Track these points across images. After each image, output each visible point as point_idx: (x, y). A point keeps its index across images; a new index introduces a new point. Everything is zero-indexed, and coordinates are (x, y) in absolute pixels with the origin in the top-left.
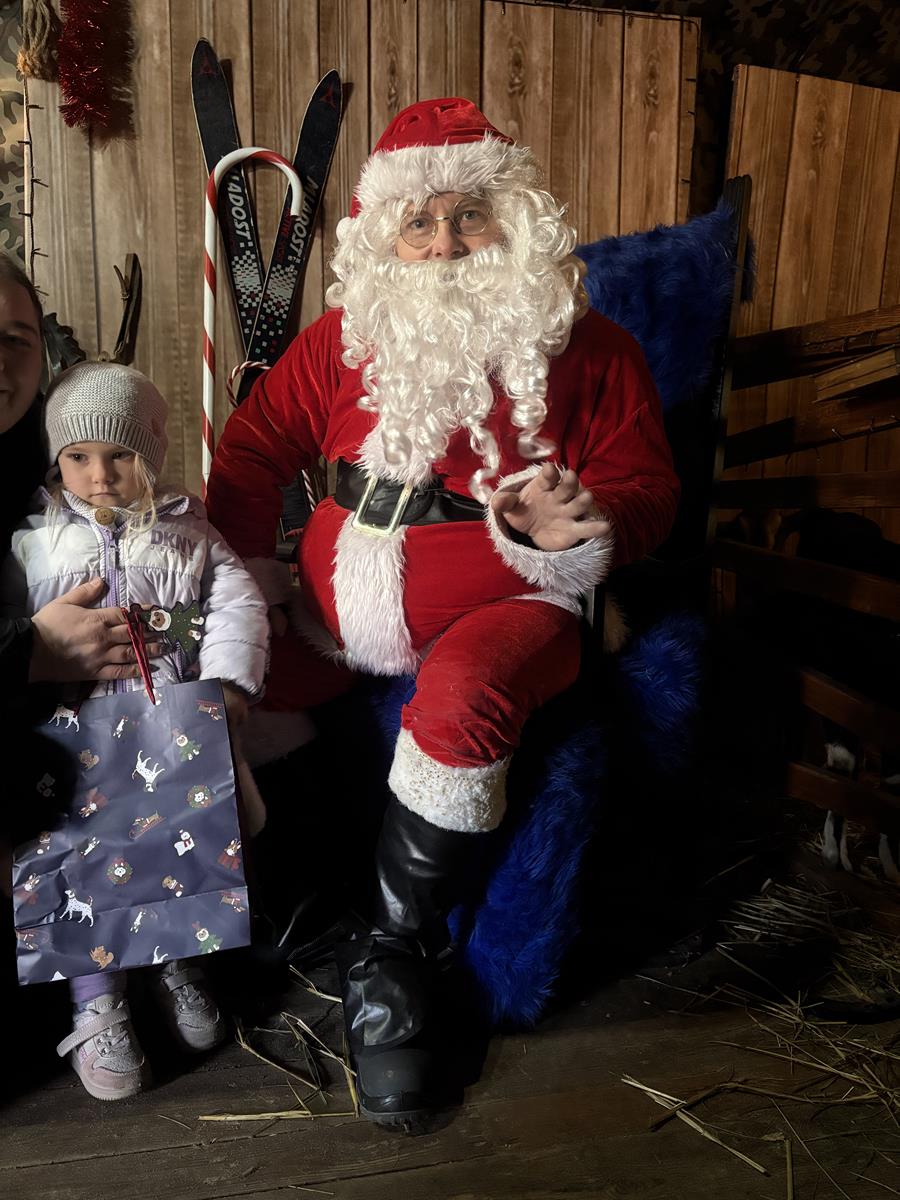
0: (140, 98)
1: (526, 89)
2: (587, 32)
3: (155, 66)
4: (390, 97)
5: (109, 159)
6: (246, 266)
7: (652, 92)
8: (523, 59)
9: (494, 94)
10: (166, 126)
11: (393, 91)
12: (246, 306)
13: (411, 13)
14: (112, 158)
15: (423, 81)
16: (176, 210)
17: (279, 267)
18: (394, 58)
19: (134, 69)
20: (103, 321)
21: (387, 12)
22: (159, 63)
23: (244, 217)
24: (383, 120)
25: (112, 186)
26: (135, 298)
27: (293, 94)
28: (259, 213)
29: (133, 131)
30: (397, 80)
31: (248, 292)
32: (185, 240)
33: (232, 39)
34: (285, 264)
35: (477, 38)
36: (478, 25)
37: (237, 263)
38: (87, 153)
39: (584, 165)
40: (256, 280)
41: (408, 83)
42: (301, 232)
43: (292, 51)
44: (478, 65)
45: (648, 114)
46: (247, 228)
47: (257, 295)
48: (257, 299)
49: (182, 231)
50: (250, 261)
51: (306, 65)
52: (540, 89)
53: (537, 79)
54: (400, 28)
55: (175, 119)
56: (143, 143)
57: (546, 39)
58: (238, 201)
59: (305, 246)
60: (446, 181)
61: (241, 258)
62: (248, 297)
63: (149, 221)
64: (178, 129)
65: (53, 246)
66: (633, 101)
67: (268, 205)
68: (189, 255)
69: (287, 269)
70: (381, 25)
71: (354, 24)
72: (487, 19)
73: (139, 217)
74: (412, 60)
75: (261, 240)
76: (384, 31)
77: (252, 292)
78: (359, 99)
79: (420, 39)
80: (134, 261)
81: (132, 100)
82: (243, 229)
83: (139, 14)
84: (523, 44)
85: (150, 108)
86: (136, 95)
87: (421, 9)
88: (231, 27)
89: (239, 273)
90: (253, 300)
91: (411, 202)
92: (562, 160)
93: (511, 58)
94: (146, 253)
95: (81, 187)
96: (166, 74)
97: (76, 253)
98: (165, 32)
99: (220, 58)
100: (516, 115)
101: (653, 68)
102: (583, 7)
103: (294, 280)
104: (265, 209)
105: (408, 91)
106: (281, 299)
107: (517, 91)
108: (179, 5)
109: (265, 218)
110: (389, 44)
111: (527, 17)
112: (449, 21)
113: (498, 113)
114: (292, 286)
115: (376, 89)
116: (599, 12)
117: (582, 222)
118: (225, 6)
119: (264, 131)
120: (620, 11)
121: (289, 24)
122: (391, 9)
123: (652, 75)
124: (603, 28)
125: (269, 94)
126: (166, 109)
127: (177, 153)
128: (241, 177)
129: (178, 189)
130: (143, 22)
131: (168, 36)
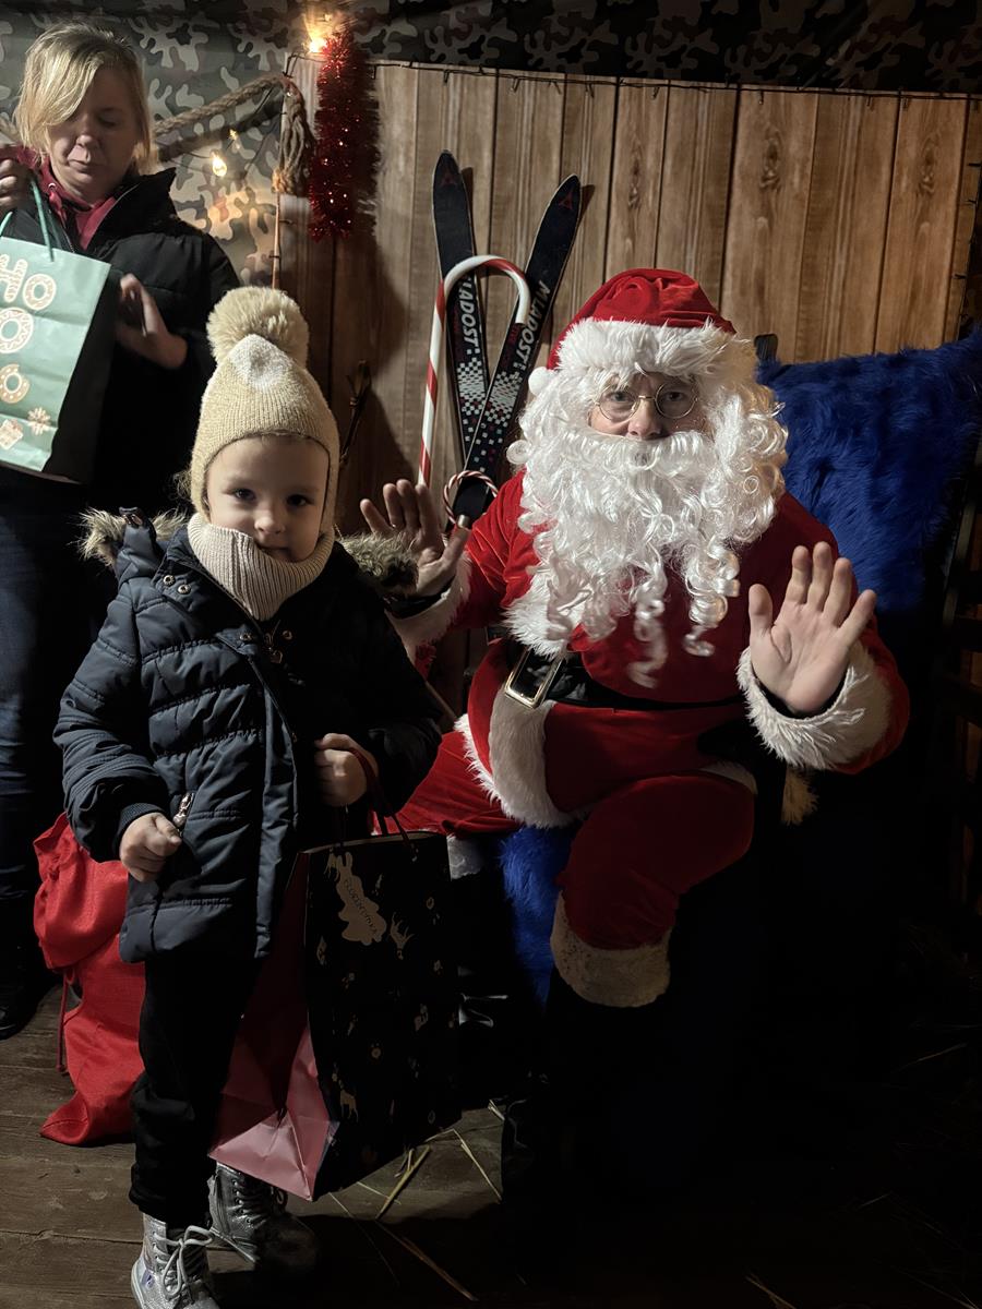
0: (383, 211)
1: (782, 180)
2: (855, 117)
3: (398, 178)
4: (631, 198)
5: (351, 272)
6: (472, 373)
7: (927, 180)
8: (779, 151)
9: (744, 189)
10: (404, 237)
11: (635, 192)
12: (469, 413)
13: (660, 110)
14: (354, 270)
15: (667, 181)
18: (639, 158)
19: (380, 181)
21: (634, 111)
22: (403, 174)
23: (474, 323)
24: (622, 223)
27: (532, 197)
28: (488, 319)
30: (639, 178)
31: (471, 400)
32: (413, 347)
33: (475, 149)
34: (511, 371)
35: (731, 130)
36: (733, 117)
37: (463, 370)
38: (331, 266)
39: (840, 261)
40: (481, 387)
41: (652, 183)
42: (529, 337)
43: (534, 156)
44: (728, 160)
45: (920, 204)
46: (476, 335)
47: (480, 403)
48: (480, 407)
49: (413, 339)
50: (475, 368)
51: (547, 169)
52: (796, 181)
53: (793, 171)
54: (647, 126)
55: (413, 230)
57: (807, 128)
58: (469, 308)
59: (531, 352)
60: (658, 362)
61: (467, 365)
62: (472, 404)
63: (381, 327)
64: (416, 240)
66: (903, 190)
67: (499, 311)
69: (512, 376)
70: (628, 123)
71: (599, 126)
72: (742, 110)
73: (372, 325)
74: (657, 159)
75: (489, 347)
76: (630, 129)
77: (475, 400)
78: (599, 201)
79: (669, 136)
80: (366, 370)
81: (375, 213)
82: (472, 336)
83: (387, 126)
84: (781, 135)
86: (380, 206)
87: (671, 104)
88: (475, 135)
89: (464, 380)
90: (476, 408)
92: (815, 257)
93: (766, 150)
96: (408, 184)
98: (410, 143)
99: (461, 168)
100: (768, 211)
101: (931, 152)
102: (853, 91)
103: (517, 387)
104: (495, 316)
105: (651, 191)
106: (502, 407)
107: (771, 185)
108: (426, 114)
109: (495, 325)
110: (634, 143)
111: (788, 106)
112: (700, 115)
113: (747, 209)
114: (516, 393)
115: (617, 190)
116: (870, 96)
117: (833, 325)
118: (471, 113)
119: (501, 234)
120: (895, 93)
121: (533, 129)
122: (640, 106)
123: (929, 161)
124: (874, 112)
125: (508, 200)
126: (407, 220)
127: (414, 262)
128: (473, 285)
129: (412, 297)
130: (391, 134)
131: (414, 147)
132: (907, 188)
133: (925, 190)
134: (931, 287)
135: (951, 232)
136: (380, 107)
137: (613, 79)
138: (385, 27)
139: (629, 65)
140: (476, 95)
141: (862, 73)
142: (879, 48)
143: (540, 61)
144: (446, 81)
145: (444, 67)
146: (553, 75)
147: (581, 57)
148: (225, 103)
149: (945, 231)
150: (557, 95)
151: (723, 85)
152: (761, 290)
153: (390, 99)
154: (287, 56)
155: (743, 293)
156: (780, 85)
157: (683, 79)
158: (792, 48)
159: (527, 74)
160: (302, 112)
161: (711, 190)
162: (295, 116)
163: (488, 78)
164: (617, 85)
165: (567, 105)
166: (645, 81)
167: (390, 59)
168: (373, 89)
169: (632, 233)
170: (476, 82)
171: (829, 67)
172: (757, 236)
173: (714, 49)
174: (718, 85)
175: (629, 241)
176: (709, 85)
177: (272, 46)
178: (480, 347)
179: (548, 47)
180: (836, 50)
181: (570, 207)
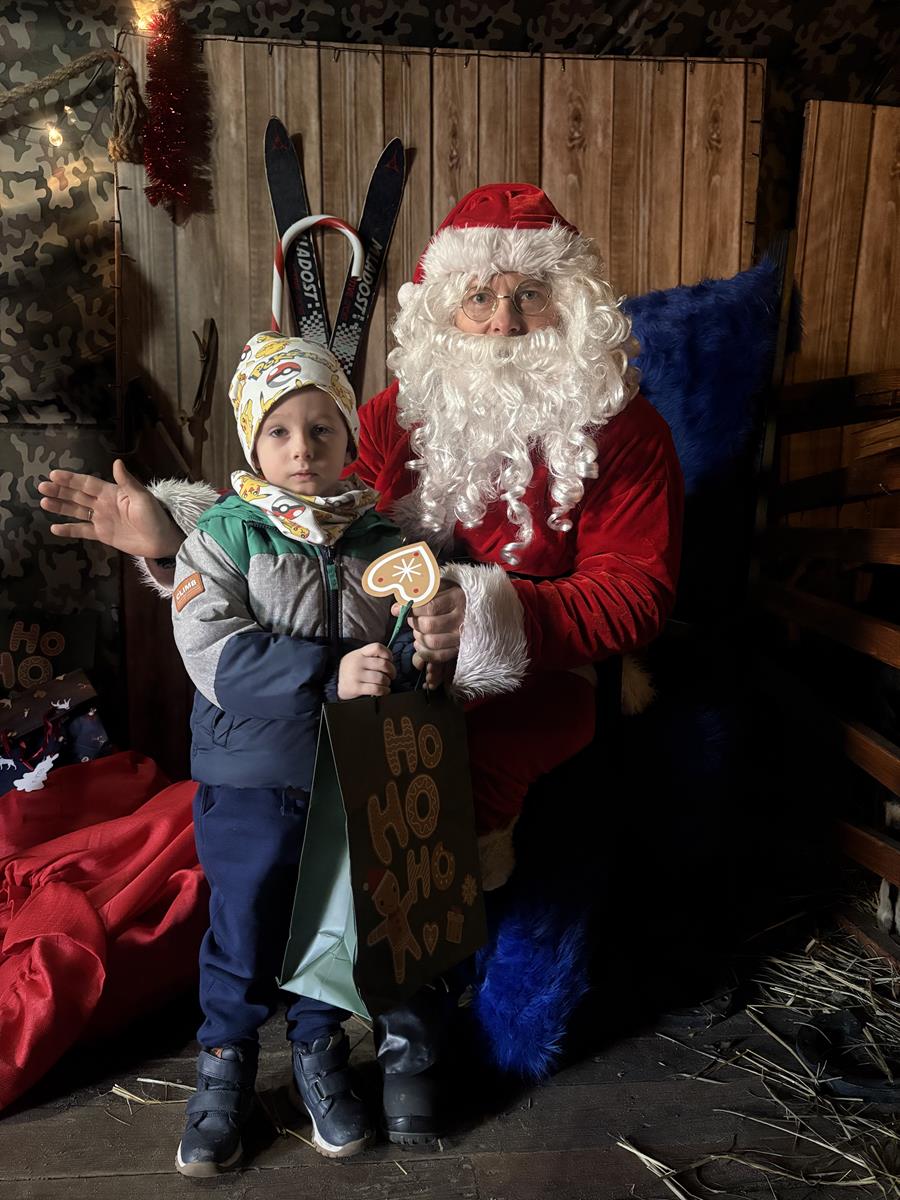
0: (219, 173)
1: (586, 142)
2: (648, 81)
3: (231, 144)
4: (452, 159)
5: (191, 234)
6: (313, 325)
7: (715, 136)
8: (582, 113)
9: (553, 149)
10: (243, 199)
11: (455, 153)
13: (472, 77)
14: (194, 232)
15: (483, 142)
16: (251, 277)
17: (344, 325)
18: (456, 122)
19: (213, 149)
20: (183, 381)
21: (449, 79)
22: (235, 141)
23: (312, 279)
24: (445, 183)
25: (193, 258)
26: (211, 359)
27: (359, 161)
28: (326, 275)
29: (212, 206)
30: (458, 140)
32: (257, 303)
33: (303, 116)
34: (350, 322)
35: (537, 96)
36: (538, 83)
37: (305, 323)
38: (171, 229)
39: (644, 212)
41: (469, 145)
42: (365, 291)
43: (359, 122)
44: (537, 122)
45: (711, 158)
46: (315, 290)
49: (256, 296)
50: (317, 321)
51: (371, 134)
52: (600, 141)
53: (596, 132)
54: (461, 92)
55: (251, 193)
56: (220, 217)
57: (606, 94)
58: (307, 265)
59: (369, 304)
60: (512, 262)
61: (308, 318)
63: (226, 288)
64: (253, 203)
66: (694, 145)
67: (335, 267)
68: (263, 318)
69: (352, 327)
70: (444, 90)
71: (418, 91)
72: (546, 76)
73: (217, 285)
74: (473, 123)
75: (328, 300)
76: (446, 95)
78: (422, 162)
79: (482, 101)
80: (211, 327)
81: (211, 177)
82: (311, 291)
83: (217, 96)
84: (584, 100)
85: (228, 184)
86: (215, 172)
87: (482, 72)
88: (301, 103)
89: (307, 332)
91: (475, 278)
92: (621, 209)
93: (570, 113)
94: (222, 318)
95: (166, 260)
96: (241, 150)
98: (241, 111)
99: (292, 130)
100: (576, 168)
101: (716, 112)
102: (644, 57)
103: (358, 337)
104: (332, 272)
105: (469, 152)
106: (345, 356)
107: (577, 145)
108: (254, 84)
109: (332, 280)
110: (451, 109)
111: (587, 72)
112: (509, 82)
113: (558, 167)
114: (356, 343)
115: (438, 152)
116: (660, 61)
117: (642, 269)
118: (297, 83)
119: (333, 195)
120: (682, 58)
121: (356, 95)
122: (453, 73)
123: (715, 119)
124: (664, 76)
125: (337, 164)
126: (242, 184)
127: (252, 224)
128: (309, 243)
129: (252, 257)
130: (221, 103)
131: (244, 115)
132: (698, 144)
133: (713, 146)
134: (725, 233)
135: (739, 183)
136: (209, 77)
137: (427, 50)
138: (209, 4)
139: (441, 37)
140: (301, 67)
141: (651, 40)
142: (664, 18)
143: (358, 34)
144: (271, 53)
145: (269, 40)
146: (371, 47)
147: (396, 28)
148: (57, 78)
149: (733, 182)
150: (376, 64)
151: (528, 54)
153: (218, 70)
154: (116, 32)
156: (579, 53)
157: (491, 49)
158: (587, 19)
159: (346, 46)
160: (134, 84)
161: (524, 150)
162: (126, 88)
163: (310, 50)
164: (431, 55)
165: (386, 74)
166: (456, 51)
167: (216, 34)
168: (202, 62)
169: (454, 190)
170: (299, 54)
171: (622, 35)
172: (568, 191)
173: (517, 19)
174: (521, 54)
175: (452, 199)
176: (515, 54)
177: (101, 24)
178: (319, 301)
179: (364, 21)
180: (626, 19)
181: (395, 167)
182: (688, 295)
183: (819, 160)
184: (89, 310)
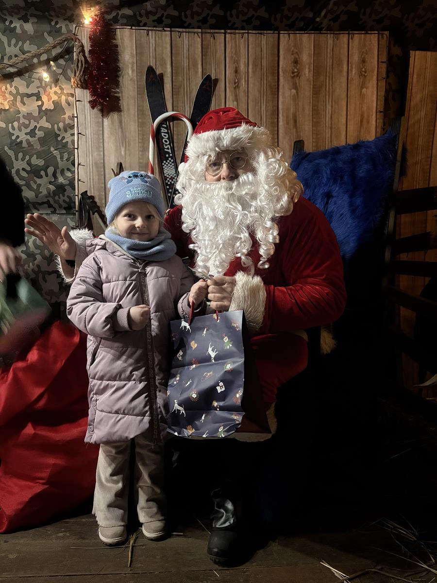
0: (124, 94)
1: (300, 74)
2: (330, 43)
3: (129, 79)
4: (235, 83)
5: (110, 122)
6: (169, 165)
7: (363, 70)
8: (298, 60)
9: (284, 78)
10: (135, 105)
11: (236, 81)
12: (169, 183)
13: (245, 44)
14: (112, 121)
15: (250, 75)
16: (139, 142)
18: (237, 65)
19: (121, 81)
21: (234, 44)
22: (131, 77)
23: (168, 143)
24: (232, 95)
25: (111, 133)
27: (191, 85)
28: (175, 141)
29: (120, 108)
30: (238, 74)
31: (170, 177)
32: (142, 155)
33: (163, 64)
35: (277, 52)
36: (277, 46)
37: (165, 164)
38: (101, 120)
39: (329, 107)
40: (174, 172)
41: (244, 76)
43: (190, 67)
44: (277, 65)
45: (361, 80)
46: (169, 148)
47: (174, 178)
48: (174, 180)
49: (141, 151)
51: (197, 72)
52: (307, 73)
53: (305, 69)
54: (240, 51)
55: (139, 102)
56: (125, 114)
57: (310, 49)
58: (166, 136)
60: (225, 145)
61: (167, 162)
62: (170, 179)
63: (127, 147)
64: (140, 106)
65: (87, 161)
66: (353, 75)
67: (179, 137)
68: (144, 162)
70: (231, 50)
71: (218, 52)
72: (281, 42)
73: (123, 146)
74: (245, 66)
75: (176, 153)
76: (232, 53)
77: (172, 177)
78: (221, 85)
79: (249, 55)
80: (120, 166)
81: (120, 95)
82: (168, 149)
83: (122, 56)
84: (299, 53)
85: (128, 97)
86: (122, 92)
87: (250, 41)
88: (163, 58)
89: (166, 168)
90: (172, 180)
91: (210, 156)
92: (318, 106)
93: (293, 60)
94: (125, 161)
95: (98, 135)
96: (134, 81)
97: (96, 163)
98: (134, 63)
99: (158, 72)
100: (295, 87)
101: (364, 58)
102: (329, 32)
104: (178, 139)
105: (243, 80)
107: (296, 75)
108: (140, 50)
109: (178, 143)
110: (234, 59)
111: (301, 39)
112: (262, 45)
113: (287, 87)
115: (228, 80)
116: (337, 34)
117: (328, 135)
118: (160, 49)
119: (178, 103)
120: (347, 32)
121: (189, 54)
122: (236, 42)
123: (364, 61)
124: (339, 41)
125: (180, 87)
126: (135, 98)
127: (139, 117)
128: (167, 126)
129: (140, 132)
130: (124, 59)
131: (135, 65)
132: (355, 74)
133: (363, 74)
134: (368, 117)
135: (375, 92)
136: (119, 47)
137: (223, 31)
138: (119, 11)
139: (230, 25)
140: (162, 40)
141: (332, 24)
142: (339, 13)
143: (190, 24)
144: (148, 34)
145: (147, 28)
146: (196, 30)
147: (208, 21)
148: (47, 48)
149: (373, 92)
150: (199, 39)
151: (272, 32)
152: (295, 122)
153: (123, 43)
154: (74, 26)
155: (288, 123)
156: (297, 31)
157: (254, 29)
158: (300, 14)
159: (184, 30)
160: (83, 51)
161: (270, 78)
162: (79, 53)
163: (167, 32)
164: (225, 33)
165: (203, 43)
166: (237, 31)
167: (122, 26)
168: (115, 39)
169: (236, 99)
170: (162, 34)
171: (318, 22)
172: (292, 98)
173: (266, 15)
174: (268, 32)
175: (235, 103)
176: (265, 32)
177: (67, 22)
178: (172, 153)
179: (193, 18)
180: (320, 14)
181: (208, 88)
182: (351, 148)
183: (415, 80)
184: (62, 158)
